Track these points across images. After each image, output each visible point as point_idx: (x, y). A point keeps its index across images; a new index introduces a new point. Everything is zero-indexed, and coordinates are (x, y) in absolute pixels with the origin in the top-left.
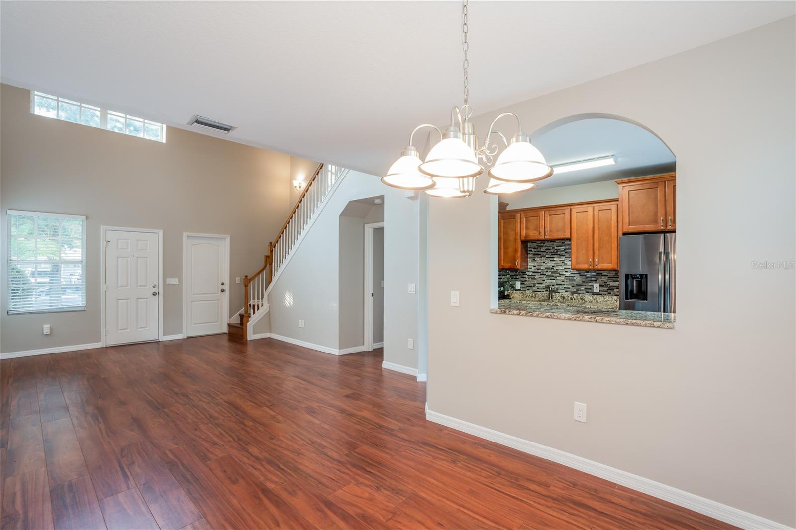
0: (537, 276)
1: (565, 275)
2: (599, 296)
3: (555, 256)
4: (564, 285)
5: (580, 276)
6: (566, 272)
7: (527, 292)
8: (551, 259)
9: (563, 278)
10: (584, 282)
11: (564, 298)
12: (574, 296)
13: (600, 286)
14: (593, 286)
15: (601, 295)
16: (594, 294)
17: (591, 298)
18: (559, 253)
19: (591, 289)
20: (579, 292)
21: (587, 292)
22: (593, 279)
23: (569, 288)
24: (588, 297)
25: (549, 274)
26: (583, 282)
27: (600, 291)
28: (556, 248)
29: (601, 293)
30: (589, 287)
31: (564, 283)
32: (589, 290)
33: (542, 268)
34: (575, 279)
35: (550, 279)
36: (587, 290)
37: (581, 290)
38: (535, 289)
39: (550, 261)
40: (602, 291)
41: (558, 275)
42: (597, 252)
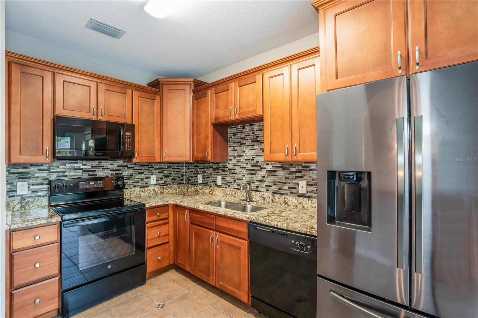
0: (238, 169)
1: (265, 168)
2: (306, 199)
3: (255, 144)
4: (265, 181)
5: (283, 169)
6: (267, 164)
7: (228, 189)
8: (251, 148)
9: (263, 172)
10: (288, 178)
11: (264, 199)
12: (276, 198)
13: (307, 185)
14: (298, 184)
15: (309, 197)
16: (300, 196)
17: (296, 202)
18: (259, 139)
19: (295, 188)
20: (282, 192)
21: (291, 193)
22: (298, 174)
23: (271, 186)
24: (292, 200)
25: (249, 167)
26: (286, 178)
27: (307, 192)
28: (256, 133)
29: (309, 194)
30: (294, 186)
31: (265, 179)
32: (293, 191)
33: (242, 159)
34: (277, 173)
35: (251, 174)
36: (292, 190)
37: (284, 189)
38: (235, 186)
39: (250, 150)
40: (310, 192)
41: (258, 168)
42: (296, 133)
